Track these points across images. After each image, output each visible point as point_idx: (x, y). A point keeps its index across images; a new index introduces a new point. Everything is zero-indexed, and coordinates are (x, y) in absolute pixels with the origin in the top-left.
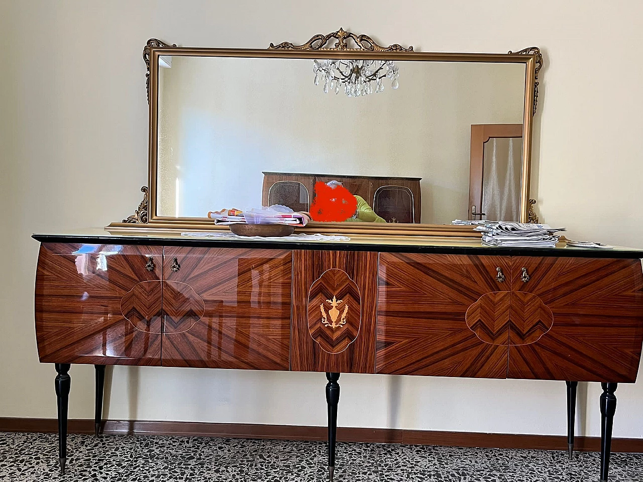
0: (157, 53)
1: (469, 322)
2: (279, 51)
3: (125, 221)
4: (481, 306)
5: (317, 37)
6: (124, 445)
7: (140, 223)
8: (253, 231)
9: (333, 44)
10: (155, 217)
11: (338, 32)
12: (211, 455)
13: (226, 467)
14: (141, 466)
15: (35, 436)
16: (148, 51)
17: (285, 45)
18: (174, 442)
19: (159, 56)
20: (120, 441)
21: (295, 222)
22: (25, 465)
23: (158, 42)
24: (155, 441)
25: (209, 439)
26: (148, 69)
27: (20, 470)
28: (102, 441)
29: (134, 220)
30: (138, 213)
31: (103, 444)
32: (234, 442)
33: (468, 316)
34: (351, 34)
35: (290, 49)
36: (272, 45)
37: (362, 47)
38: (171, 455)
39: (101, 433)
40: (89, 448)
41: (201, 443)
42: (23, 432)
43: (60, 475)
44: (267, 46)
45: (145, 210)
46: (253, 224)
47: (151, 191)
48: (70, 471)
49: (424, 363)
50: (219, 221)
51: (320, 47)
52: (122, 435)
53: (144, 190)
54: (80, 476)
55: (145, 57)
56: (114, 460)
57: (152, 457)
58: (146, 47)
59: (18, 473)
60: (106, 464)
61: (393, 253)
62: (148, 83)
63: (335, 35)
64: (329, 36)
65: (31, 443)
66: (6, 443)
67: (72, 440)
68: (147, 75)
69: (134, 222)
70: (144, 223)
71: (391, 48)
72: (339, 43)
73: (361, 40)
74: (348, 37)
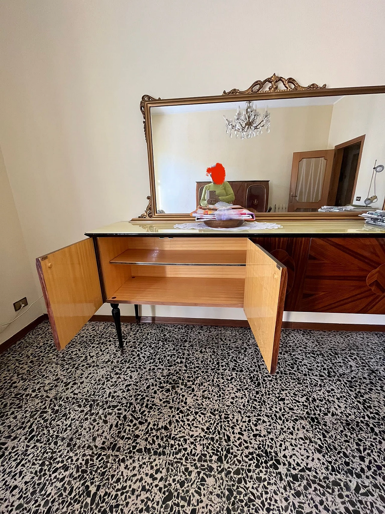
0: (149, 105)
1: (368, 282)
2: (230, 96)
3: (139, 217)
4: (379, 272)
5: (256, 84)
6: (151, 331)
7: (148, 218)
8: (221, 224)
9: (267, 87)
10: (156, 214)
11: (272, 77)
12: (195, 338)
13: (205, 348)
14: (161, 347)
15: (109, 324)
16: (143, 104)
17: (234, 91)
18: (175, 328)
19: (150, 107)
20: (149, 328)
21: (249, 218)
22: (104, 347)
23: (149, 97)
24: (166, 328)
25: (192, 326)
26: (144, 118)
27: (101, 350)
28: (140, 328)
29: (145, 217)
30: (146, 212)
31: (141, 330)
32: (205, 328)
33: (369, 278)
34: (281, 78)
35: (238, 94)
36: (224, 92)
37: (289, 88)
38: (175, 338)
39: (140, 322)
40: (134, 333)
41: (189, 329)
42: (103, 322)
43: (121, 355)
44: (221, 94)
45: (150, 210)
46: (221, 220)
47: (152, 198)
48: (126, 352)
49: (333, 306)
50: (198, 219)
51: (258, 90)
52: (149, 324)
53: (148, 198)
54: (132, 356)
55: (141, 109)
56: (147, 343)
57: (166, 340)
58: (141, 103)
59: (101, 353)
60: (144, 346)
61: (322, 239)
62: (145, 128)
63: (269, 80)
64: (265, 81)
65: (107, 329)
66: (95, 330)
67: (126, 327)
68: (144, 122)
69: (145, 218)
70: (150, 218)
71: (309, 87)
72: (272, 86)
73: (289, 82)
74: (279, 81)
